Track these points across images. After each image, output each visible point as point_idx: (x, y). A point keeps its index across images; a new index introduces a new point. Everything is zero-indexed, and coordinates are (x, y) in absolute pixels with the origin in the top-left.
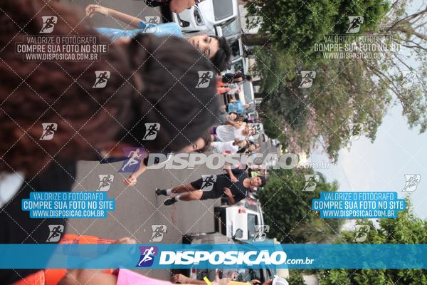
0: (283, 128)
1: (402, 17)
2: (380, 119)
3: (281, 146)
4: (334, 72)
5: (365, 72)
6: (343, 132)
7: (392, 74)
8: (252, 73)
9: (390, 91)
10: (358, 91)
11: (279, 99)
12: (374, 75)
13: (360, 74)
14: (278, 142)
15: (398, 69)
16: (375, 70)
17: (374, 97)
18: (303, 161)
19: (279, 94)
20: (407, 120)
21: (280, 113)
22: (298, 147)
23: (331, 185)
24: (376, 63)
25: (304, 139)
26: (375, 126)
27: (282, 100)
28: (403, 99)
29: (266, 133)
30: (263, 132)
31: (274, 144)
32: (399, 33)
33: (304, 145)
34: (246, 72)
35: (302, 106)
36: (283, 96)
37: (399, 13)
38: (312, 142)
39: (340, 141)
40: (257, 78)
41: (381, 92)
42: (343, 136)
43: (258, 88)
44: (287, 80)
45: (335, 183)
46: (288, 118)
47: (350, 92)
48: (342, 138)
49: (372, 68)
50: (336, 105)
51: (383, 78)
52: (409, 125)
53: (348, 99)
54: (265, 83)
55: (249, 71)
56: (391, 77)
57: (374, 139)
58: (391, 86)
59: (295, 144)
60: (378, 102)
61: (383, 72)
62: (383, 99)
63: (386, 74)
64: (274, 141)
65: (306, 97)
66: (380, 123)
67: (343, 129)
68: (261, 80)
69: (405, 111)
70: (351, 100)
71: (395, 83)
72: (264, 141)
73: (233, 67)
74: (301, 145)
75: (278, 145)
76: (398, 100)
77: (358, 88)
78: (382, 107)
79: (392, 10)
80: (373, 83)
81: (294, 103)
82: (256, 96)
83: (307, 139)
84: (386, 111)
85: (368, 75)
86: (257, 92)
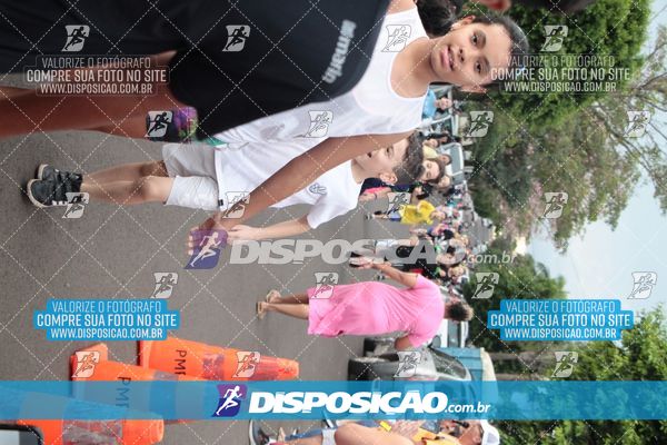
0: (497, 205)
1: (659, 73)
2: (624, 201)
3: (494, 228)
4: (568, 139)
5: (608, 140)
6: (575, 215)
7: (643, 145)
8: (462, 135)
9: (640, 167)
10: (598, 164)
11: (495, 170)
12: (620, 145)
13: (602, 142)
14: (491, 222)
15: (652, 138)
16: (620, 138)
17: (619, 172)
18: (521, 248)
19: (496, 163)
20: (659, 203)
21: (495, 186)
22: (516, 230)
23: (557, 281)
24: (623, 129)
25: (523, 221)
26: (617, 210)
27: (499, 170)
28: (656, 177)
29: (476, 210)
30: (472, 210)
31: (486, 224)
32: (654, 92)
33: (523, 227)
34: (455, 133)
35: (523, 180)
36: (500, 165)
37: (655, 67)
38: (534, 225)
39: (571, 226)
40: (469, 142)
41: (627, 167)
42: (576, 220)
43: (468, 154)
44: (507, 146)
45: (561, 279)
46: (504, 194)
47: (588, 166)
48: (573, 223)
49: (616, 136)
50: (568, 181)
51: (631, 149)
52: (661, 211)
53: (584, 174)
54: (478, 148)
55: (459, 132)
56: (642, 148)
57: (615, 226)
58: (641, 159)
59: (513, 226)
60: (623, 180)
61: (631, 141)
62: (629, 176)
63: (635, 144)
64: (485, 220)
65: (529, 167)
66: (624, 206)
67: (576, 211)
68: (474, 144)
69: (657, 193)
70: (588, 175)
71: (646, 155)
72: (473, 219)
73: (439, 127)
74: (519, 227)
75: (490, 226)
76: (650, 178)
77: (598, 159)
78: (627, 186)
79: (647, 64)
80: (617, 155)
81: (514, 175)
82: (467, 163)
83: (527, 221)
84: (632, 191)
85: (613, 144)
86: (467, 158)
